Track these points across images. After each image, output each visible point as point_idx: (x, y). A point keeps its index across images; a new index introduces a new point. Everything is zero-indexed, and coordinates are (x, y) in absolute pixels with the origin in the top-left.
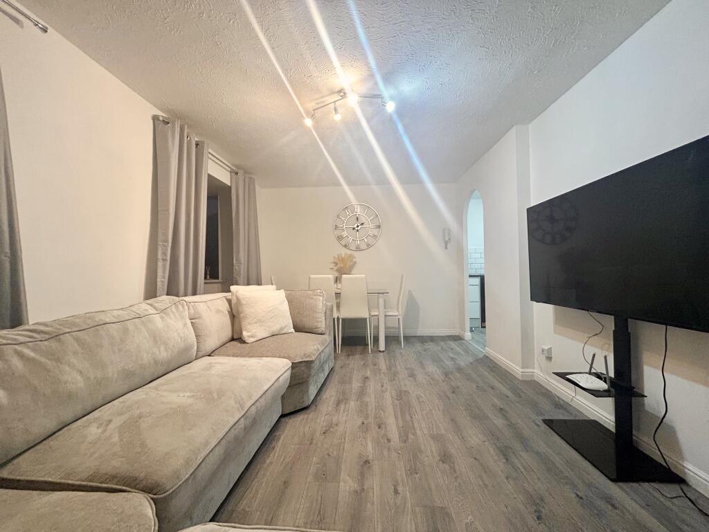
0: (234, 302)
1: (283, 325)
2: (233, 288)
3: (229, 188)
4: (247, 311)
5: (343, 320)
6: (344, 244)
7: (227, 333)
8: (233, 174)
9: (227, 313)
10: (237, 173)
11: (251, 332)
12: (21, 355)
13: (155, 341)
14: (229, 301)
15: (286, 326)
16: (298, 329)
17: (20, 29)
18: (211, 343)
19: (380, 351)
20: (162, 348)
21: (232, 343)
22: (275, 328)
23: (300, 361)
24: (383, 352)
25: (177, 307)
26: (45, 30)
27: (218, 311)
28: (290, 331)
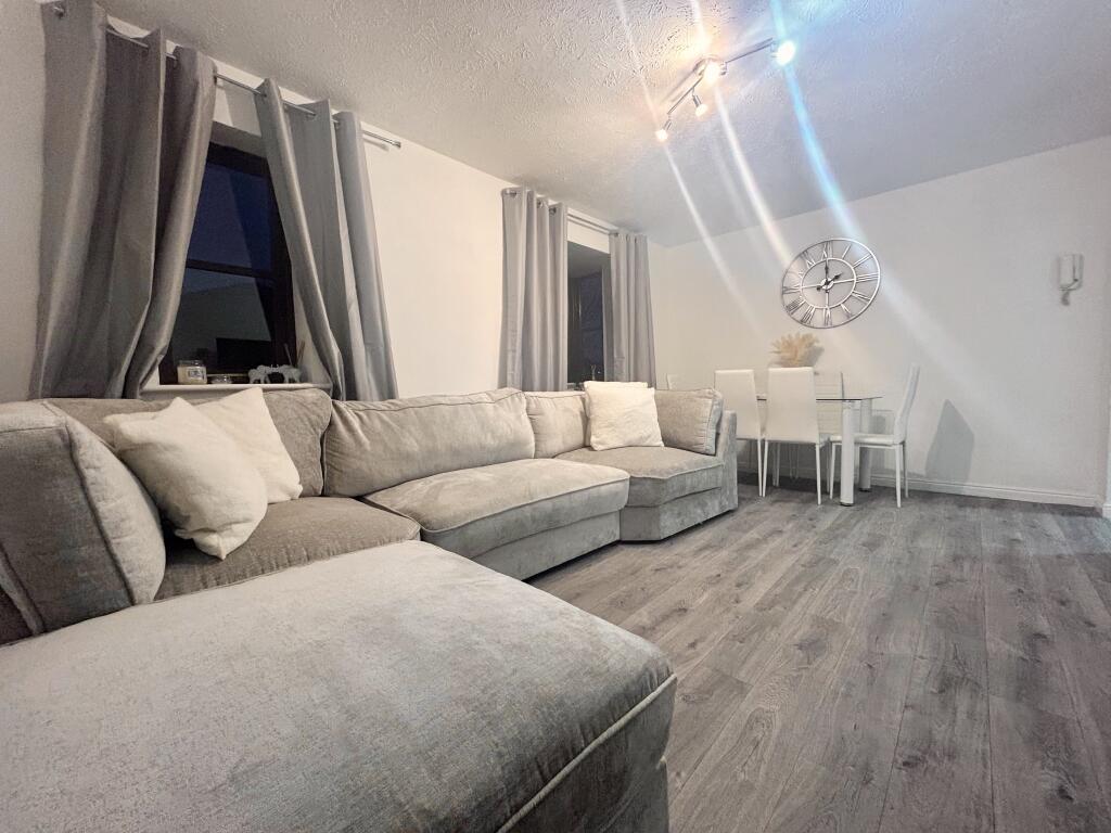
0: (587, 400)
1: (645, 435)
2: (587, 384)
3: (608, 257)
4: (597, 412)
5: (773, 444)
6: (799, 319)
7: (578, 438)
8: (613, 237)
9: (578, 413)
10: (617, 234)
11: (601, 437)
12: (382, 421)
13: (483, 427)
14: (583, 400)
15: (649, 436)
16: (669, 442)
17: (385, 152)
18: (555, 444)
19: (842, 505)
20: (489, 435)
21: (584, 449)
22: (633, 436)
23: (643, 476)
24: (849, 505)
25: (513, 400)
26: (399, 145)
27: (567, 410)
28: (657, 444)
